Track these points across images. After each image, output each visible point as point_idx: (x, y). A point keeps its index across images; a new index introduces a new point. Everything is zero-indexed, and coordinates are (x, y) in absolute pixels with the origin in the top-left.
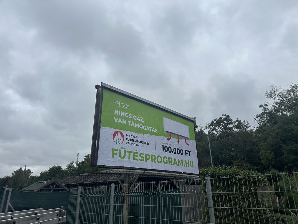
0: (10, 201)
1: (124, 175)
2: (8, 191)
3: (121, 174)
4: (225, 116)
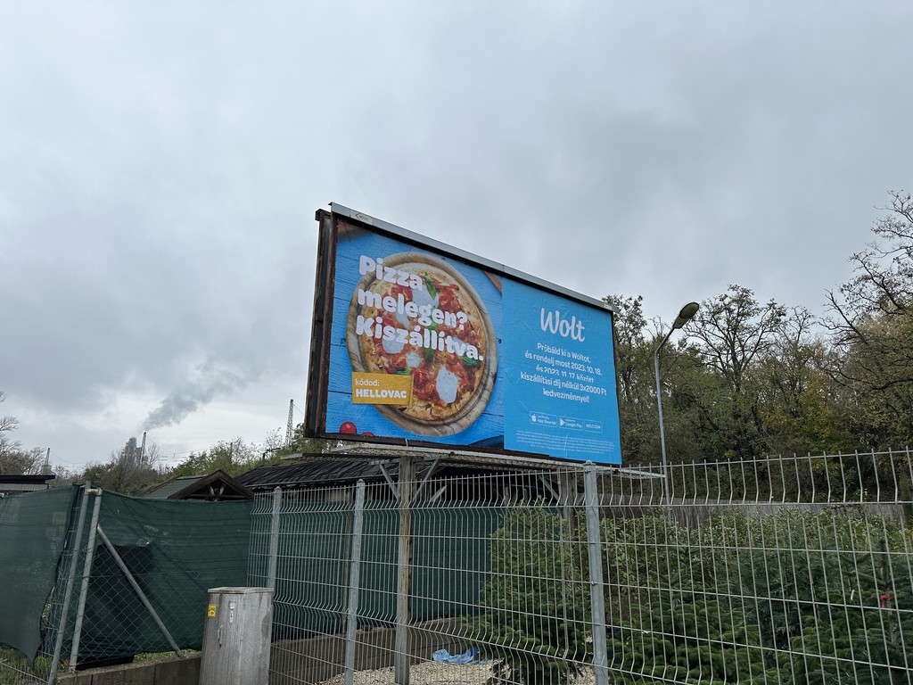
0: (99, 521)
1: (398, 460)
2: (92, 496)
3: (391, 458)
4: (734, 293)
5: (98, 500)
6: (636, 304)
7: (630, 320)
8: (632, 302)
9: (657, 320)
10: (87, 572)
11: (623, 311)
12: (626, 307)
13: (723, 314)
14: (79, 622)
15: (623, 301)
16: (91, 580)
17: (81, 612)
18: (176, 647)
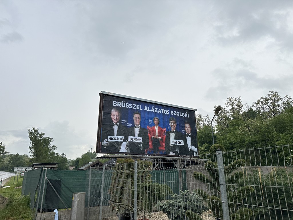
0: (46, 176)
2: (45, 170)
4: (272, 94)
6: (239, 100)
7: (237, 105)
8: (238, 99)
9: (246, 104)
10: (44, 189)
11: (235, 102)
12: (236, 101)
13: (270, 101)
14: (42, 201)
15: (235, 99)
17: (43, 198)
18: (66, 207)
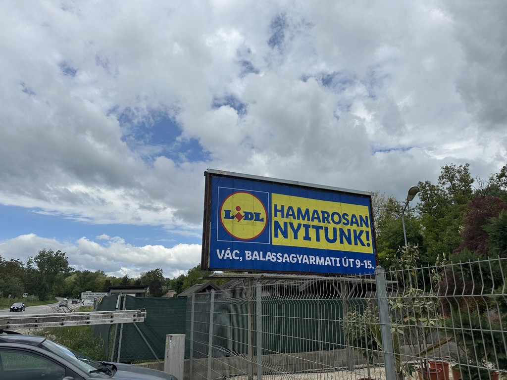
1: (247, 279)
2: (123, 297)
3: (245, 278)
5: (125, 299)
6: (465, 170)
8: (462, 168)
12: (459, 172)
14: (120, 346)
15: (456, 168)
16: (123, 330)
17: (120, 342)
18: (157, 358)
